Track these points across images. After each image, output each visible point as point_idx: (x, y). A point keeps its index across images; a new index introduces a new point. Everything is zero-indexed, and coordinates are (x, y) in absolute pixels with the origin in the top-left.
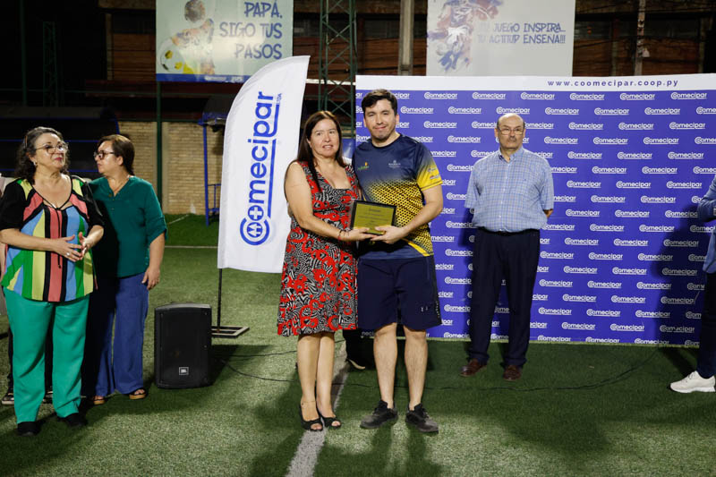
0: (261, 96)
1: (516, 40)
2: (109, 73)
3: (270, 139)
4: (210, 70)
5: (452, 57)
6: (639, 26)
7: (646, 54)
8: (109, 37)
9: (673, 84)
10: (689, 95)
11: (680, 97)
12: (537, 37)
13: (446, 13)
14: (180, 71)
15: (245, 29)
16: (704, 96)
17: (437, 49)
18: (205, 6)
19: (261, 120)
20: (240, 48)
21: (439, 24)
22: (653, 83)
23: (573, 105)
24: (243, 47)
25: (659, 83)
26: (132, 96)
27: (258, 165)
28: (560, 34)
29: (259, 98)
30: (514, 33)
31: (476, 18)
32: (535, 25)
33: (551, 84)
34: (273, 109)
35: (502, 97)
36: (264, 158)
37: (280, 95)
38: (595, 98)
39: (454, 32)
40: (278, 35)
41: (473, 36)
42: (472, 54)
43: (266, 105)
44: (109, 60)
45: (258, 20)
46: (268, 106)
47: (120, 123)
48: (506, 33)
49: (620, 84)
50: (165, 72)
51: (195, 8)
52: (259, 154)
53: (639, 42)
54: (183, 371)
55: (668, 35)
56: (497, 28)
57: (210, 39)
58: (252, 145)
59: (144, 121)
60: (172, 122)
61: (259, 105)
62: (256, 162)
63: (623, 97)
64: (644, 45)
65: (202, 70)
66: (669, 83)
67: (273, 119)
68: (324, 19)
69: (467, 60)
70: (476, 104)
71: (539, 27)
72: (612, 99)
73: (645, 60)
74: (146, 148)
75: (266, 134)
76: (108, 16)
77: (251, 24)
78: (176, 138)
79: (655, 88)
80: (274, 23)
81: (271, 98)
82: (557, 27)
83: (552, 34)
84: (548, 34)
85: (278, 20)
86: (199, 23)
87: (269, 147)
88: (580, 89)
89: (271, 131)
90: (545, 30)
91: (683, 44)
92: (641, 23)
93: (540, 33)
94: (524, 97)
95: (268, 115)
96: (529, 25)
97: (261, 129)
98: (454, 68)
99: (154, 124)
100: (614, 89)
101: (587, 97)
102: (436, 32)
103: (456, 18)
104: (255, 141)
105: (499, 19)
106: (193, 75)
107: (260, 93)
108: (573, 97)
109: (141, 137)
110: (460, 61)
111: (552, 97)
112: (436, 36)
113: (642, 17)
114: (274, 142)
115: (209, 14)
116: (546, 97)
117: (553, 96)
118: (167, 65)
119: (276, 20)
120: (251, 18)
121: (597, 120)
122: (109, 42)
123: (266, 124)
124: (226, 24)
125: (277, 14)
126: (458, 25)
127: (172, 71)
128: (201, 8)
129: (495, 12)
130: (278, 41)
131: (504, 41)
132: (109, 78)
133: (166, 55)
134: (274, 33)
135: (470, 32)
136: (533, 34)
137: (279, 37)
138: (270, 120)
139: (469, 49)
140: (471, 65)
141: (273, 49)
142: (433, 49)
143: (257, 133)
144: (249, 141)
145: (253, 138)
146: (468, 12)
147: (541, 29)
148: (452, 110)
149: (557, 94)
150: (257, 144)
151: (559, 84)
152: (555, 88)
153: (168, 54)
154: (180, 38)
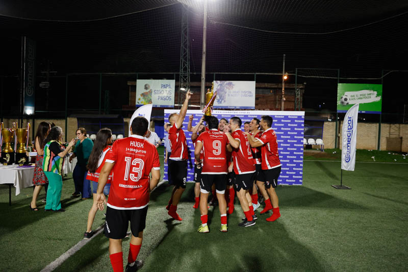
2: (130, 103)
5: (220, 100)
6: (283, 91)
7: (284, 99)
8: (130, 93)
12: (245, 95)
13: (219, 87)
14: (143, 104)
15: (161, 92)
18: (150, 85)
24: (160, 97)
28: (251, 94)
30: (238, 94)
31: (227, 89)
38: (228, 116)
40: (170, 93)
41: (227, 94)
42: (226, 99)
44: (130, 99)
45: (165, 89)
47: (124, 119)
50: (138, 104)
51: (147, 86)
53: (283, 96)
57: (151, 95)
71: (245, 92)
73: (285, 101)
76: (130, 87)
77: (163, 91)
80: (169, 90)
82: (250, 92)
83: (249, 94)
85: (171, 89)
86: (148, 91)
90: (247, 93)
91: (299, 96)
96: (242, 92)
98: (221, 103)
105: (234, 90)
110: (223, 101)
113: (283, 87)
115: (151, 88)
118: (139, 102)
120: (163, 89)
122: (130, 95)
124: (156, 91)
127: (140, 104)
128: (149, 86)
129: (233, 88)
130: (171, 95)
132: (130, 105)
136: (243, 94)
140: (226, 103)
141: (169, 98)
146: (225, 87)
152: (218, 113)
153: (139, 99)
154: (143, 95)
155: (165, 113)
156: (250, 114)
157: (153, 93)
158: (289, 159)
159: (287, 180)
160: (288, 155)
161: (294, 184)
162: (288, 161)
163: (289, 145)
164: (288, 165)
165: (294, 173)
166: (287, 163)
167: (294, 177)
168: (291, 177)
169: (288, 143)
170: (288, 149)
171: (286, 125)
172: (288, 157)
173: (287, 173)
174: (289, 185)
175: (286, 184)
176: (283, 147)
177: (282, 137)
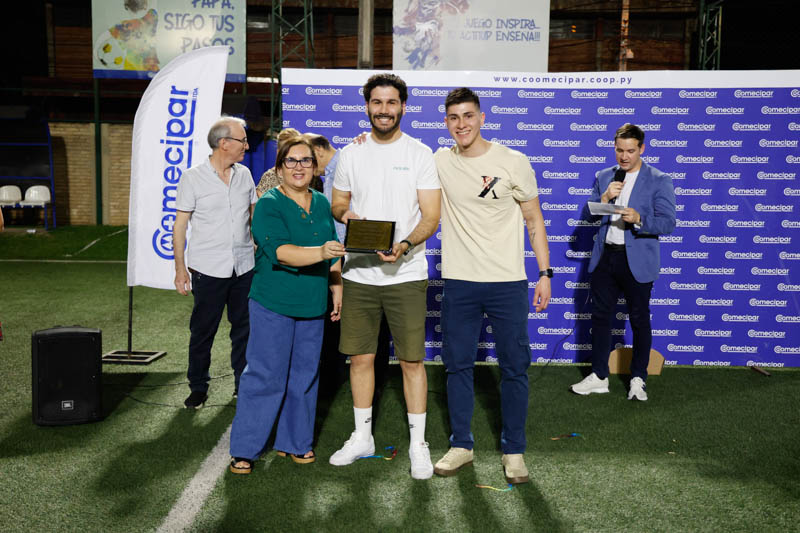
0: (174, 91)
1: (488, 37)
2: (51, 70)
3: (186, 140)
4: (153, 66)
5: (420, 55)
6: (623, 25)
7: (630, 54)
8: (50, 31)
9: (627, 81)
10: (643, 94)
11: (634, 95)
12: (510, 34)
13: (413, 6)
14: (121, 67)
15: (192, 22)
16: (659, 95)
17: (403, 45)
19: (175, 118)
20: (187, 42)
21: (406, 19)
22: (606, 80)
23: (522, 103)
24: (191, 41)
25: (613, 80)
26: (76, 95)
27: (172, 169)
28: (534, 31)
29: (172, 93)
30: (486, 29)
31: (445, 12)
32: (508, 21)
33: (497, 79)
34: (189, 106)
35: (445, 93)
36: (179, 161)
37: (196, 90)
38: (545, 95)
39: (423, 27)
40: (229, 28)
41: (441, 33)
42: (442, 51)
43: (181, 102)
44: (50, 55)
45: (207, 12)
46: (183, 102)
47: (50, 125)
48: (477, 30)
49: (571, 80)
50: (103, 67)
52: (174, 156)
53: (623, 43)
54: (67, 405)
55: (653, 35)
56: (468, 24)
57: (154, 31)
58: (165, 147)
59: (81, 122)
60: (113, 124)
61: (173, 101)
62: (170, 165)
63: (575, 95)
64: (628, 46)
65: (145, 67)
66: (623, 80)
67: (189, 118)
68: (277, 11)
69: (436, 58)
71: (512, 23)
72: (563, 97)
73: (629, 60)
74: (83, 152)
75: (181, 134)
76: (49, 6)
77: (200, 16)
78: (119, 142)
79: (608, 86)
80: (225, 16)
81: (186, 93)
82: (531, 24)
83: (526, 31)
84: (522, 30)
85: (231, 12)
86: (140, 14)
87: (184, 149)
88: (529, 86)
89: (187, 130)
90: (518, 26)
92: (625, 22)
93: (514, 30)
95: (183, 113)
96: (502, 22)
97: (176, 128)
98: (422, 66)
99: (92, 126)
100: (565, 86)
101: (536, 95)
102: (402, 27)
103: (424, 12)
104: (168, 142)
105: (470, 14)
106: (135, 72)
107: (173, 87)
108: (521, 95)
109: (77, 139)
110: (429, 59)
112: (403, 32)
113: (625, 16)
114: (191, 143)
115: (152, 4)
116: (492, 94)
117: (499, 93)
118: (105, 60)
119: (227, 11)
120: (199, 9)
121: (547, 119)
122: (50, 35)
123: (181, 122)
124: (172, 15)
125: (229, 5)
126: (426, 19)
127: (111, 66)
129: (466, 6)
130: (230, 35)
131: (475, 38)
132: (52, 75)
133: (104, 49)
134: (225, 26)
135: (439, 28)
136: (505, 31)
137: (230, 31)
138: (186, 118)
139: (438, 46)
142: (400, 45)
143: (170, 133)
144: (162, 141)
145: (165, 138)
146: (438, 6)
147: (515, 26)
149: (504, 90)
150: (170, 146)
151: (506, 80)
152: (502, 84)
153: (106, 48)
154: (120, 30)
155: (284, 82)
156: (632, 86)
157: (161, 23)
158: (788, 264)
159: (778, 350)
160: (783, 248)
162: (784, 272)
163: (788, 209)
164: (781, 287)
166: (781, 279)
169: (786, 201)
170: (786, 224)
171: (779, 128)
172: (783, 255)
173: (780, 318)
174: (787, 369)
175: (773, 365)
176: (762, 216)
177: (761, 175)
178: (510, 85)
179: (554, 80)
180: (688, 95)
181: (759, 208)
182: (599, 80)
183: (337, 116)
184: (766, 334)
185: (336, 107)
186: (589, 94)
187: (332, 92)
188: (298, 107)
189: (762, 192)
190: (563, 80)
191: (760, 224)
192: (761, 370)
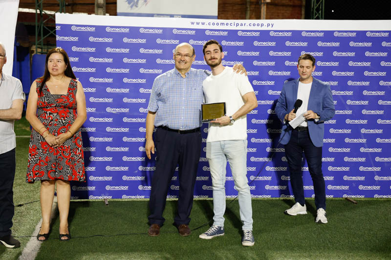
9: (271, 25)
10: (280, 33)
16: (290, 34)
22: (258, 25)
23: (208, 38)
25: (262, 25)
33: (193, 23)
35: (160, 31)
49: (237, 25)
63: (240, 34)
66: (268, 25)
70: (142, 36)
72: (233, 35)
79: (259, 28)
88: (212, 27)
94: (175, 32)
98: (136, 6)
100: (234, 28)
111: (193, 32)
116: (189, 32)
148: (125, 40)
149: (196, 30)
151: (198, 24)
152: (195, 27)
155: (57, 22)
156: (274, 29)
158: (366, 136)
159: (361, 187)
160: (362, 126)
161: (376, 196)
162: (364, 141)
163: (366, 103)
164: (362, 150)
165: (379, 169)
166: (362, 145)
167: (377, 178)
168: (370, 179)
169: (364, 98)
170: (364, 112)
171: (360, 55)
172: (363, 131)
173: (362, 169)
174: (366, 199)
175: (358, 196)
176: (351, 107)
177: (350, 83)
178: (201, 27)
179: (227, 24)
180: (307, 34)
181: (349, 102)
182: (254, 25)
183: (92, 45)
184: (354, 178)
185: (91, 39)
186: (248, 33)
187: (89, 29)
188: (66, 39)
189: (351, 93)
190: (233, 24)
191: (350, 112)
192: (351, 199)
